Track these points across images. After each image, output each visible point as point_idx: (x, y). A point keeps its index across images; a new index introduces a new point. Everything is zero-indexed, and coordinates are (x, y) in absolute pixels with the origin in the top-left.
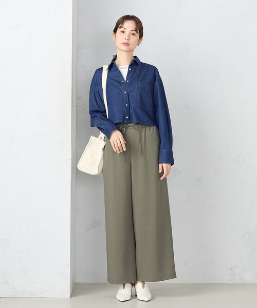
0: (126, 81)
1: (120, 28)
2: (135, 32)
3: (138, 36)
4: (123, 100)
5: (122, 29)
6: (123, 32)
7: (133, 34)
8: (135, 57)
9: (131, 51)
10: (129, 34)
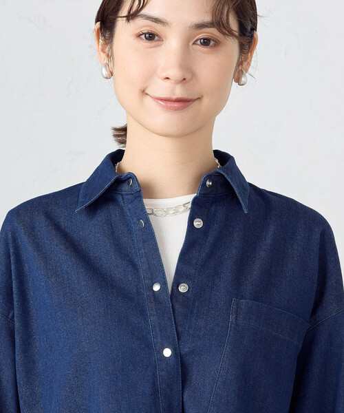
0: (177, 283)
1: (131, 16)
2: (213, 32)
3: (232, 45)
4: (155, 392)
5: (140, 24)
6: (151, 36)
7: (206, 42)
8: (223, 157)
9: (204, 127)
10: (188, 43)
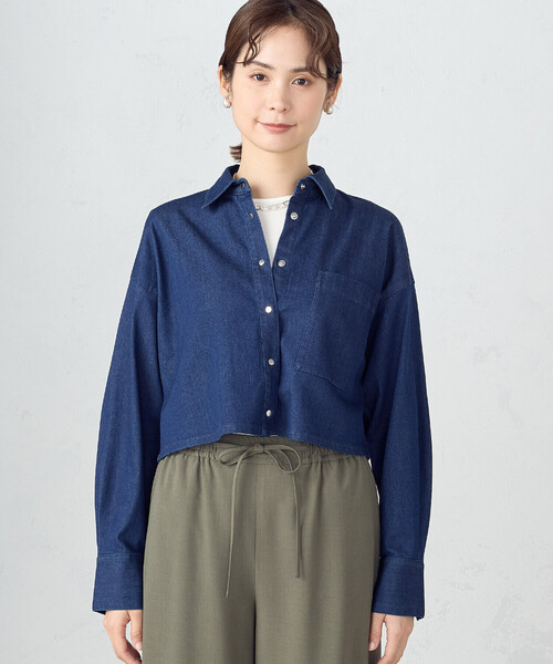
0: (277, 260)
1: (246, 63)
2: (307, 75)
4: (259, 338)
5: (253, 68)
6: (261, 77)
7: (302, 82)
9: (301, 145)
10: (288, 82)
